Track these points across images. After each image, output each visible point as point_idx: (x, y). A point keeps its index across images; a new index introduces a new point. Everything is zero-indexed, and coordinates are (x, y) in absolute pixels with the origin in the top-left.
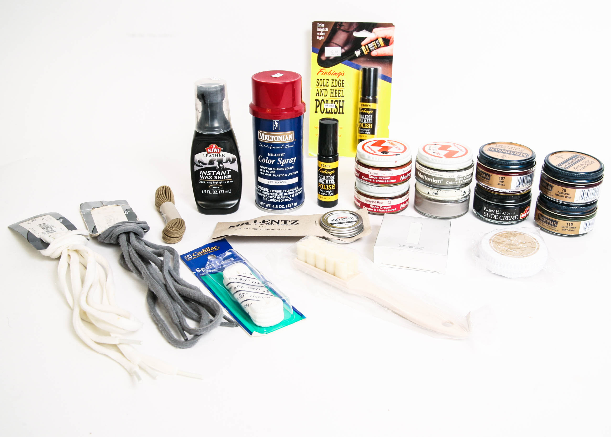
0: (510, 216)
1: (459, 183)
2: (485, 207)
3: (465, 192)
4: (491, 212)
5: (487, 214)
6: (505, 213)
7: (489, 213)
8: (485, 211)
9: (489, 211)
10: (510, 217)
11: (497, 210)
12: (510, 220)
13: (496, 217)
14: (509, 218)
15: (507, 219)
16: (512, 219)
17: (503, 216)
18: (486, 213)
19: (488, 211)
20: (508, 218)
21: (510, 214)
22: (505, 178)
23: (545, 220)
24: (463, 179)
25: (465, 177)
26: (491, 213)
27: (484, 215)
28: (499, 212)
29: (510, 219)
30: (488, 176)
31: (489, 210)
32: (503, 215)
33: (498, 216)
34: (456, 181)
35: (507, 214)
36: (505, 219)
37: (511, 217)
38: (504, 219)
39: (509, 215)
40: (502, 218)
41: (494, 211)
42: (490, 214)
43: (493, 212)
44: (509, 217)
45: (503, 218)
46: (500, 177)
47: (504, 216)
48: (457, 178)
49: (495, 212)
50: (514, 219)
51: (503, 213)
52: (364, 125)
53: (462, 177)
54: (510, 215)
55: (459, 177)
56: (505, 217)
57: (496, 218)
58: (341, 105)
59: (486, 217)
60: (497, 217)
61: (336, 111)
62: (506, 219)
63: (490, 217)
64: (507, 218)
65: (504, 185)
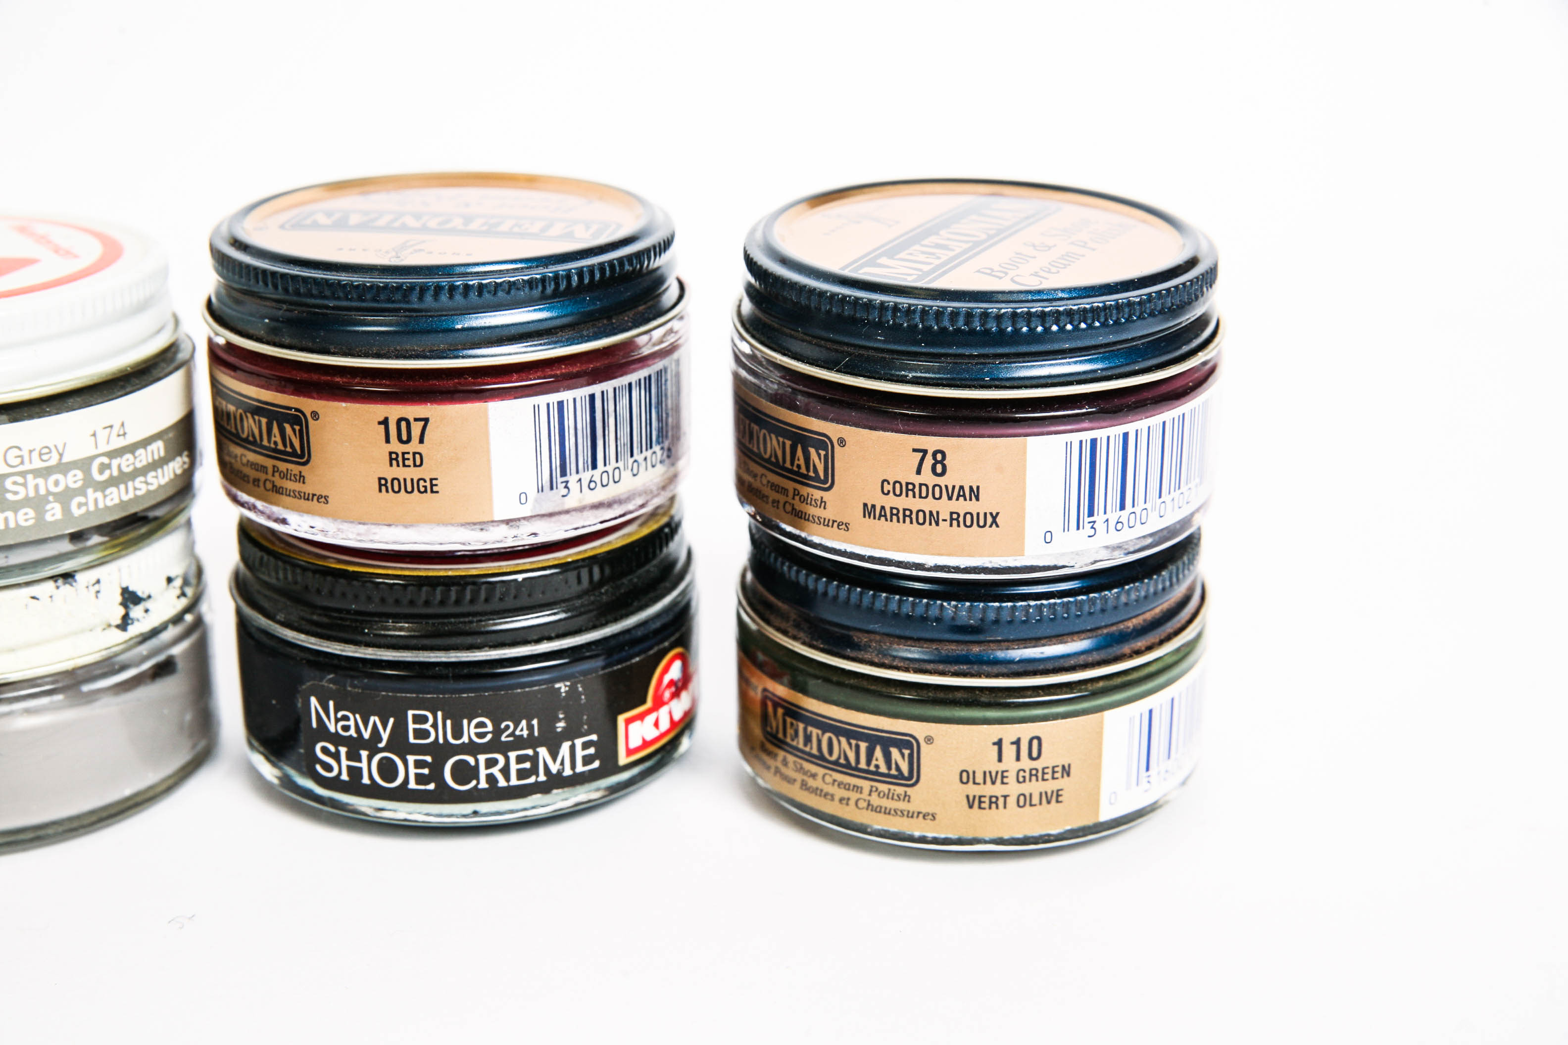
0: (530, 752)
1: (49, 517)
2: (313, 700)
3: (130, 598)
4: (366, 735)
5: (336, 756)
6: (481, 725)
7: (355, 746)
8: (323, 733)
9: (352, 732)
10: (534, 759)
11: (410, 713)
12: (532, 780)
13: (412, 771)
14: (527, 765)
15: (514, 782)
16: (554, 768)
17: (471, 760)
18: (332, 748)
19: (346, 728)
20: (514, 767)
21: (525, 733)
22: (426, 420)
23: (819, 742)
24: (89, 481)
25: (106, 460)
26: (372, 745)
27: (318, 767)
28: (435, 726)
29: (534, 771)
30: (287, 427)
31: (351, 723)
32: (473, 749)
33: (429, 759)
34: (16, 507)
35: (498, 732)
36: (491, 778)
37: (543, 752)
38: (483, 785)
39: (518, 743)
40: (464, 773)
41: (392, 720)
42: (364, 754)
43: (385, 736)
44: (520, 759)
45: (477, 778)
46: (385, 422)
47: (482, 758)
48: (23, 474)
49: (400, 730)
50: (568, 772)
51: (470, 731)
53: (74, 465)
54: (532, 742)
55: (37, 464)
56: (491, 763)
57: (420, 779)
59: (334, 784)
60: (426, 771)
62: (502, 783)
63: (366, 780)
64: (505, 771)
65: (435, 489)
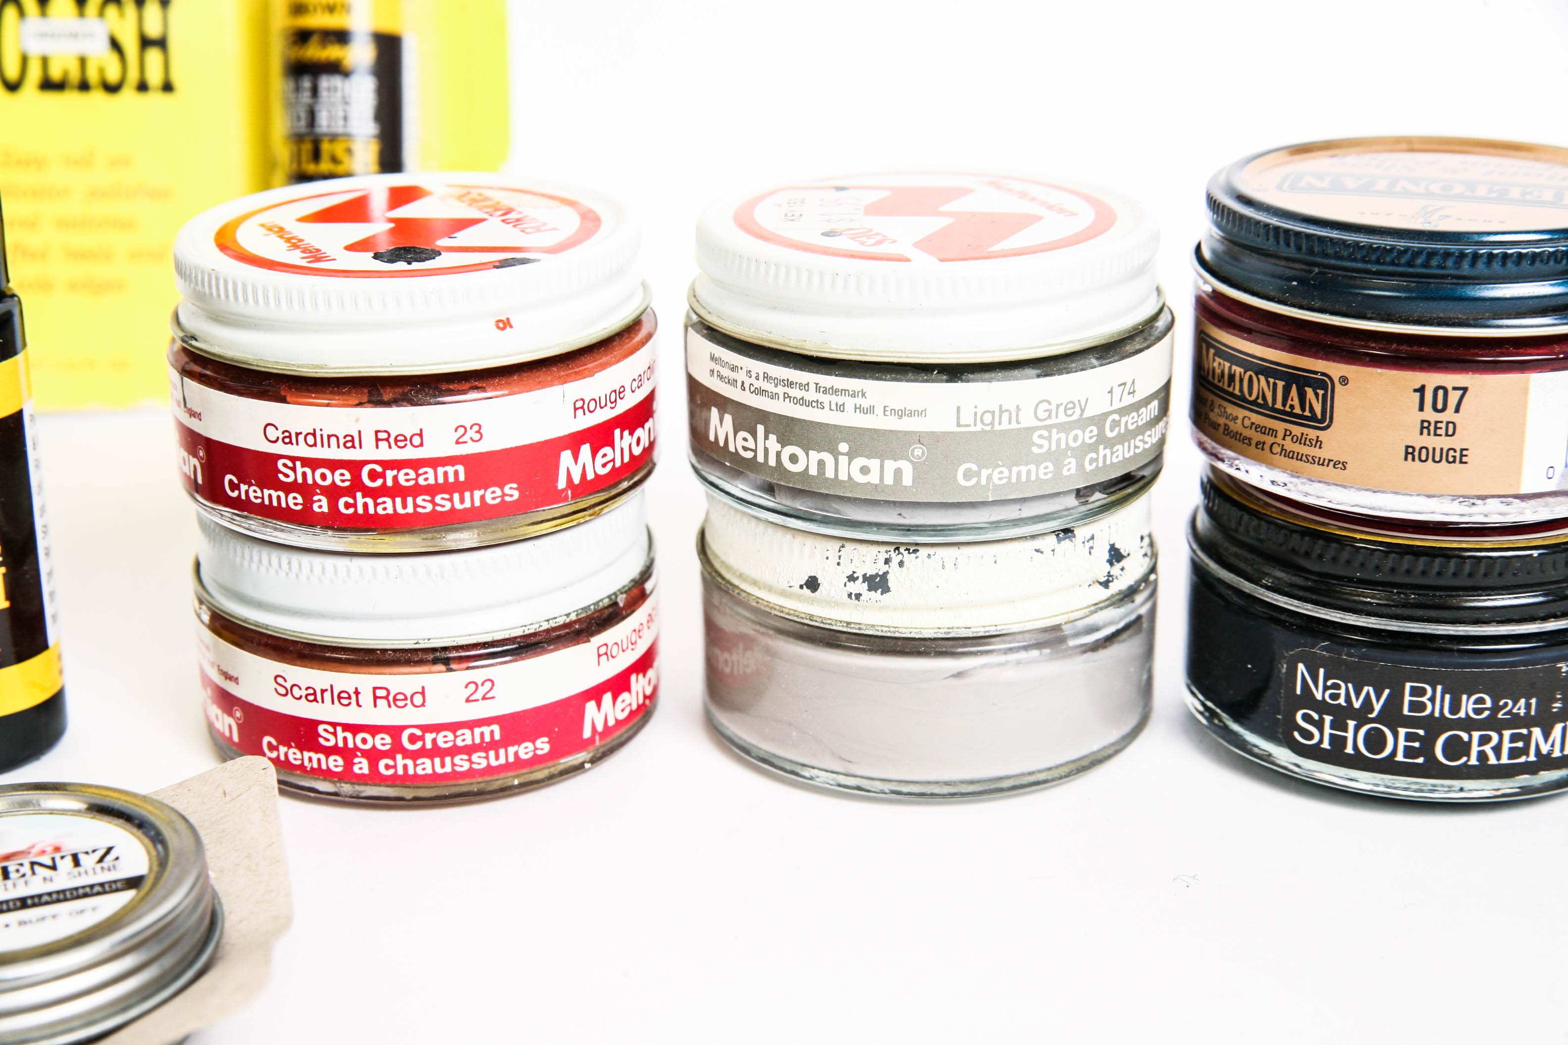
0: (1524, 731)
1: (1065, 472)
2: (1301, 667)
3: (1116, 555)
4: (1357, 705)
5: (1320, 725)
6: (1481, 701)
7: (1341, 716)
8: (1307, 700)
9: (1342, 701)
10: (1527, 739)
11: (1408, 685)
12: (1523, 759)
13: (1402, 743)
14: (1520, 744)
15: (1504, 760)
16: (1545, 749)
17: (1465, 736)
18: (1316, 716)
19: (1335, 697)
20: (1506, 746)
21: (1522, 712)
22: (1465, 390)
24: (1102, 439)
25: (1116, 417)
26: (1362, 716)
27: (1296, 734)
28: (1432, 699)
29: (1525, 751)
31: (1342, 692)
32: (1468, 725)
33: (1421, 732)
34: (1038, 460)
35: (1496, 709)
36: (1482, 756)
37: (1537, 732)
38: (1473, 761)
39: (1515, 721)
40: (1456, 748)
41: (1387, 692)
42: (1351, 724)
43: (1377, 707)
44: (1514, 738)
45: (1468, 755)
46: (1421, 390)
47: (1476, 735)
48: (1049, 428)
49: (1395, 701)
50: (1557, 754)
51: (1468, 706)
52: (316, 156)
53: (1092, 420)
54: (1528, 721)
55: (1063, 418)
56: (1484, 740)
57: (1409, 753)
58: (153, 30)
59: (1314, 753)
60: (1417, 745)
61: (113, 76)
62: (1493, 760)
63: (1349, 750)
64: (1497, 750)
65: (1464, 459)
